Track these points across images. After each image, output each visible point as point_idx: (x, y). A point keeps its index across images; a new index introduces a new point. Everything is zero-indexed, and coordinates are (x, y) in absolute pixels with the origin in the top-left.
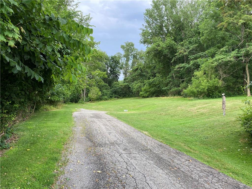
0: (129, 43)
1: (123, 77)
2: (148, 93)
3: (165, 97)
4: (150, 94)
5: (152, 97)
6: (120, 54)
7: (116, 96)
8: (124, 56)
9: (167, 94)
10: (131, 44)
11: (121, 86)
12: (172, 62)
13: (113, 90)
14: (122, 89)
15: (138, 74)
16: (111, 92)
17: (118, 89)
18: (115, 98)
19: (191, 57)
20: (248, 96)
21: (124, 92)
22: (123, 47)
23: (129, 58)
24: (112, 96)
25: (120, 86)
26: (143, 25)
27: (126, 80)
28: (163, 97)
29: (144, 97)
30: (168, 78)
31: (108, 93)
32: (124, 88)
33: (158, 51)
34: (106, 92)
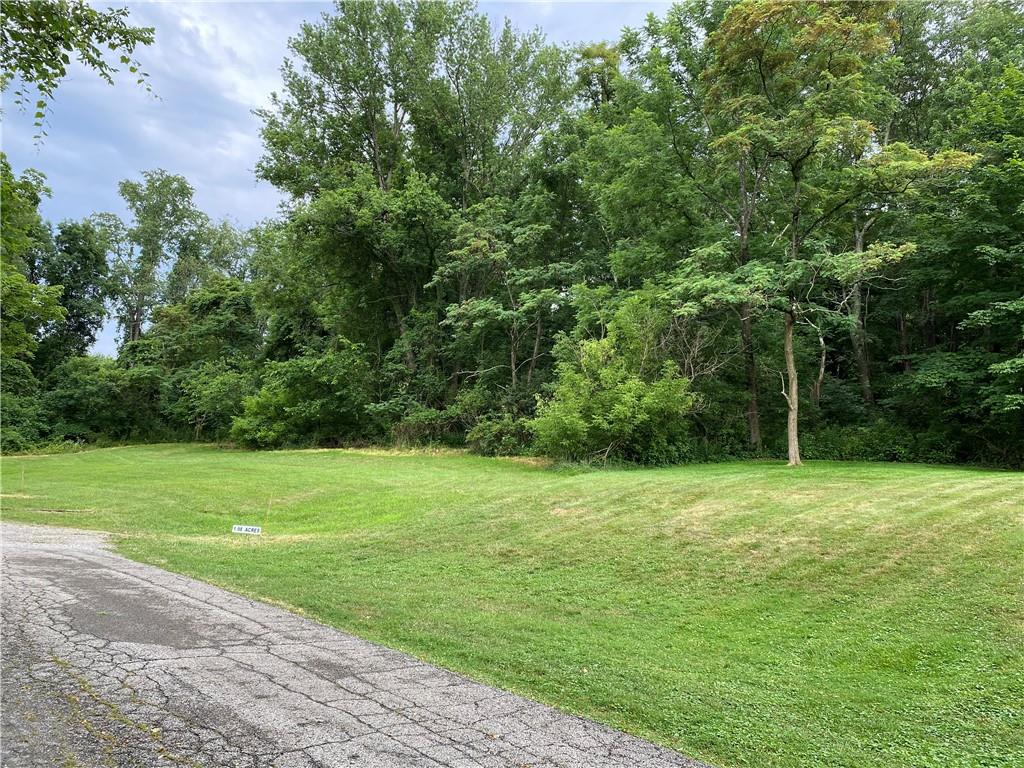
0: (168, 177)
1: (116, 335)
2: (279, 426)
3: (367, 447)
4: (290, 431)
5: (296, 444)
6: (113, 222)
7: (74, 428)
8: (135, 237)
9: (382, 432)
10: (175, 185)
11: (112, 379)
12: (429, 284)
13: (62, 397)
14: (114, 397)
15: (222, 327)
16: (48, 406)
17: (92, 394)
18: (70, 442)
19: (523, 276)
20: (792, 462)
21: (123, 414)
22: (129, 191)
23: (160, 248)
24: (51, 431)
25: (102, 382)
26: (274, 95)
27: (141, 352)
28: (359, 447)
29: (255, 445)
30: (390, 360)
31: (30, 411)
32: (125, 389)
33: (354, 226)
34: (17, 408)
